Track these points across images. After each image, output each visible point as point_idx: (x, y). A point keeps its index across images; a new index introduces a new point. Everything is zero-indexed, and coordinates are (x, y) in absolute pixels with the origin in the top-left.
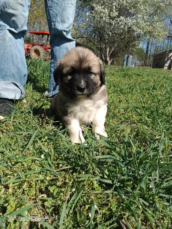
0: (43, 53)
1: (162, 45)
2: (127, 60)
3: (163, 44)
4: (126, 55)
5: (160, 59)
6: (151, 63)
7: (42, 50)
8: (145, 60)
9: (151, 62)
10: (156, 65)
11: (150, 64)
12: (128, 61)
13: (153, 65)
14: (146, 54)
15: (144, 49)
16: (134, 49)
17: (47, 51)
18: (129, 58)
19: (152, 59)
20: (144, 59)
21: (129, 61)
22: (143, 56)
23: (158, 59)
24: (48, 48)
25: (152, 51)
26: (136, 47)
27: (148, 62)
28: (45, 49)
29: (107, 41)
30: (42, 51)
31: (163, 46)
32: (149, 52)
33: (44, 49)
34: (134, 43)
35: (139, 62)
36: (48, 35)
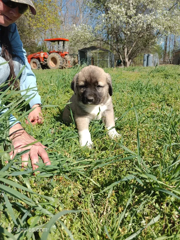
4: (146, 54)
7: (59, 57)
8: (164, 58)
9: (171, 59)
10: (177, 62)
11: (170, 61)
12: (149, 60)
13: (173, 62)
14: (164, 51)
15: (163, 46)
16: (154, 47)
17: (64, 58)
18: (150, 56)
19: (171, 55)
20: (163, 56)
22: (161, 53)
24: (64, 54)
25: (170, 47)
27: (168, 59)
30: (59, 59)
32: (168, 49)
34: (154, 41)
36: (64, 41)
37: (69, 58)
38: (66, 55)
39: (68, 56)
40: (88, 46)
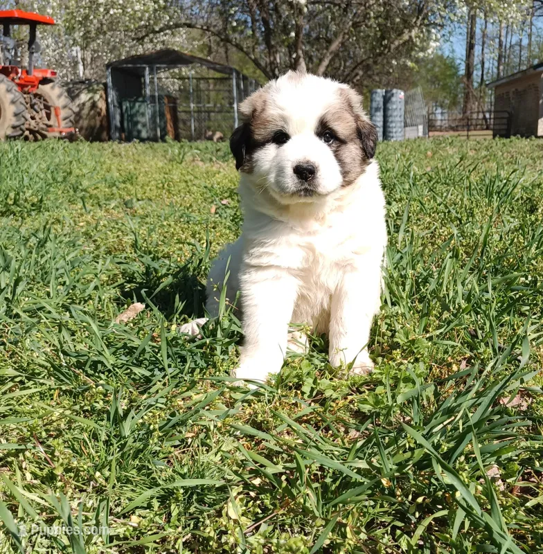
0: (13, 102)
1: (525, 42)
2: (385, 110)
3: (530, 36)
4: (379, 91)
5: (520, 95)
6: (487, 115)
7: (9, 91)
8: (465, 106)
9: (490, 112)
10: (505, 121)
11: (485, 118)
12: (389, 113)
13: (498, 121)
14: (465, 80)
15: (459, 61)
16: (409, 64)
17: (36, 95)
18: (394, 99)
19: (489, 98)
20: (462, 100)
21: (395, 114)
22: (455, 89)
23: (511, 95)
24: (37, 78)
25: (486, 65)
26: (417, 52)
27: (478, 112)
28: (21, 86)
29: (293, 34)
30: (10, 97)
31: (530, 45)
32: (476, 74)
33: (16, 88)
34: (406, 37)
35: (442, 113)
36: (33, 24)
37: (59, 96)
38: (45, 81)
39: (53, 88)
40: (148, 47)
